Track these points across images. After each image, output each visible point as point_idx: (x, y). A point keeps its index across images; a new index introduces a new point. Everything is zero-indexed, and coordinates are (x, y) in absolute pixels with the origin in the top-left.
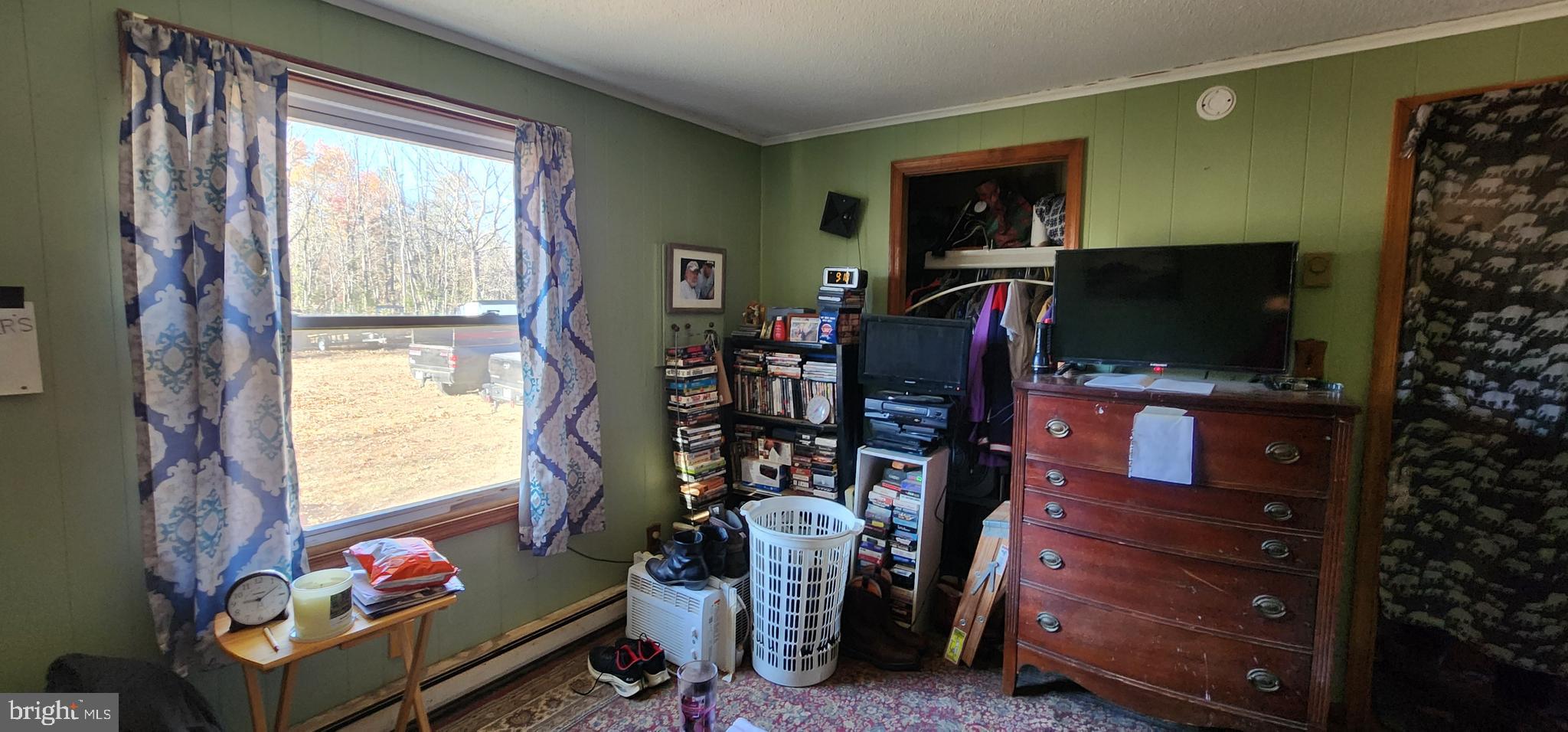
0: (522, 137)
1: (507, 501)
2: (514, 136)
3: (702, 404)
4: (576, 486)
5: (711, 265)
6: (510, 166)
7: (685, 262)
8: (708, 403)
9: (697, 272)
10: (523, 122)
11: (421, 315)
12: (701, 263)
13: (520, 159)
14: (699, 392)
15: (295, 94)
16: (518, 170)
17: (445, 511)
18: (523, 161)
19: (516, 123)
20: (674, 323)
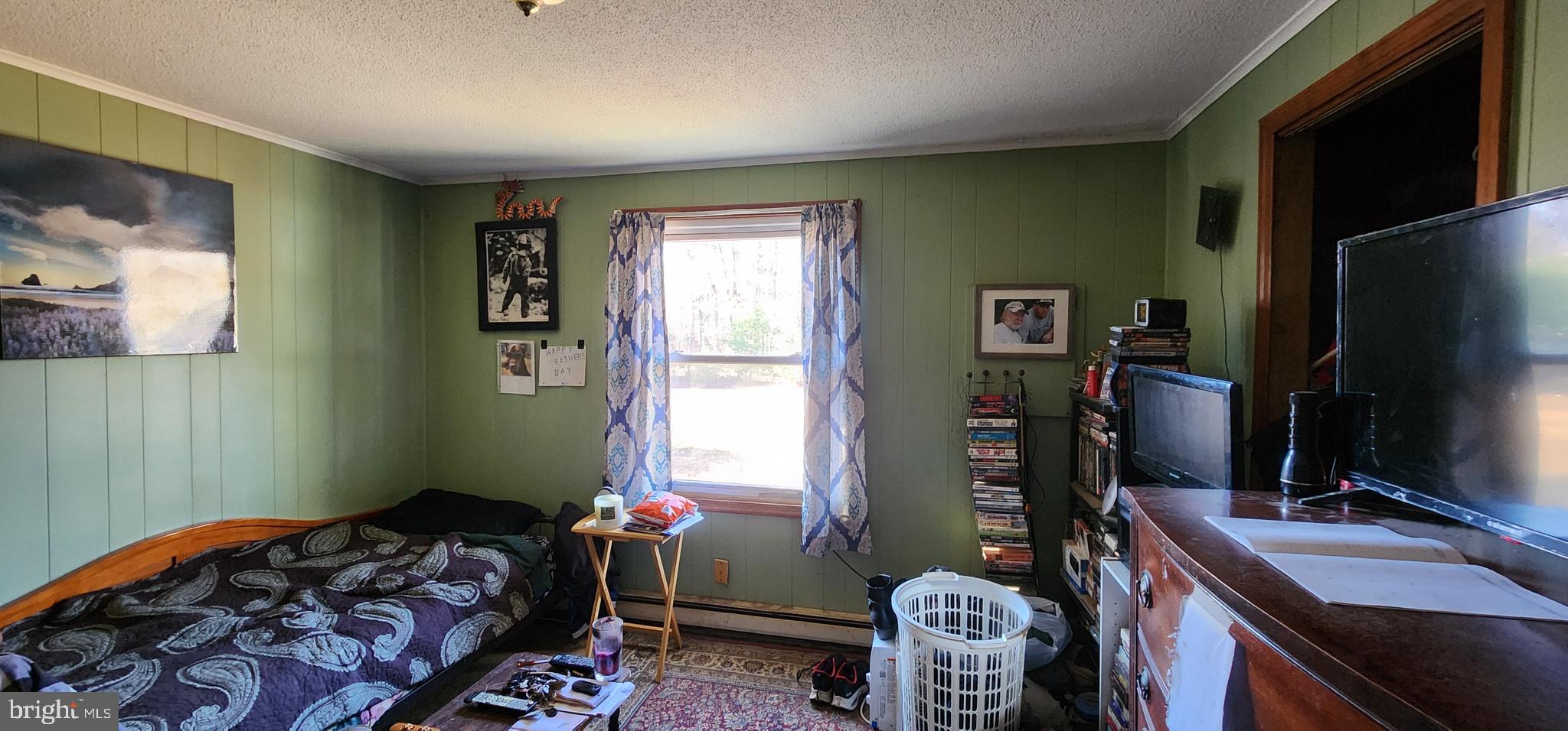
0: (806, 218)
1: (791, 502)
2: (800, 217)
3: (993, 460)
4: (856, 508)
5: (1048, 304)
6: (798, 240)
7: (1000, 305)
8: (1000, 461)
9: (1022, 313)
10: (805, 207)
11: (757, 355)
12: (1028, 303)
13: (804, 235)
14: (990, 445)
15: (669, 227)
16: (804, 244)
17: (755, 495)
18: (807, 236)
19: (800, 209)
20: (988, 369)
